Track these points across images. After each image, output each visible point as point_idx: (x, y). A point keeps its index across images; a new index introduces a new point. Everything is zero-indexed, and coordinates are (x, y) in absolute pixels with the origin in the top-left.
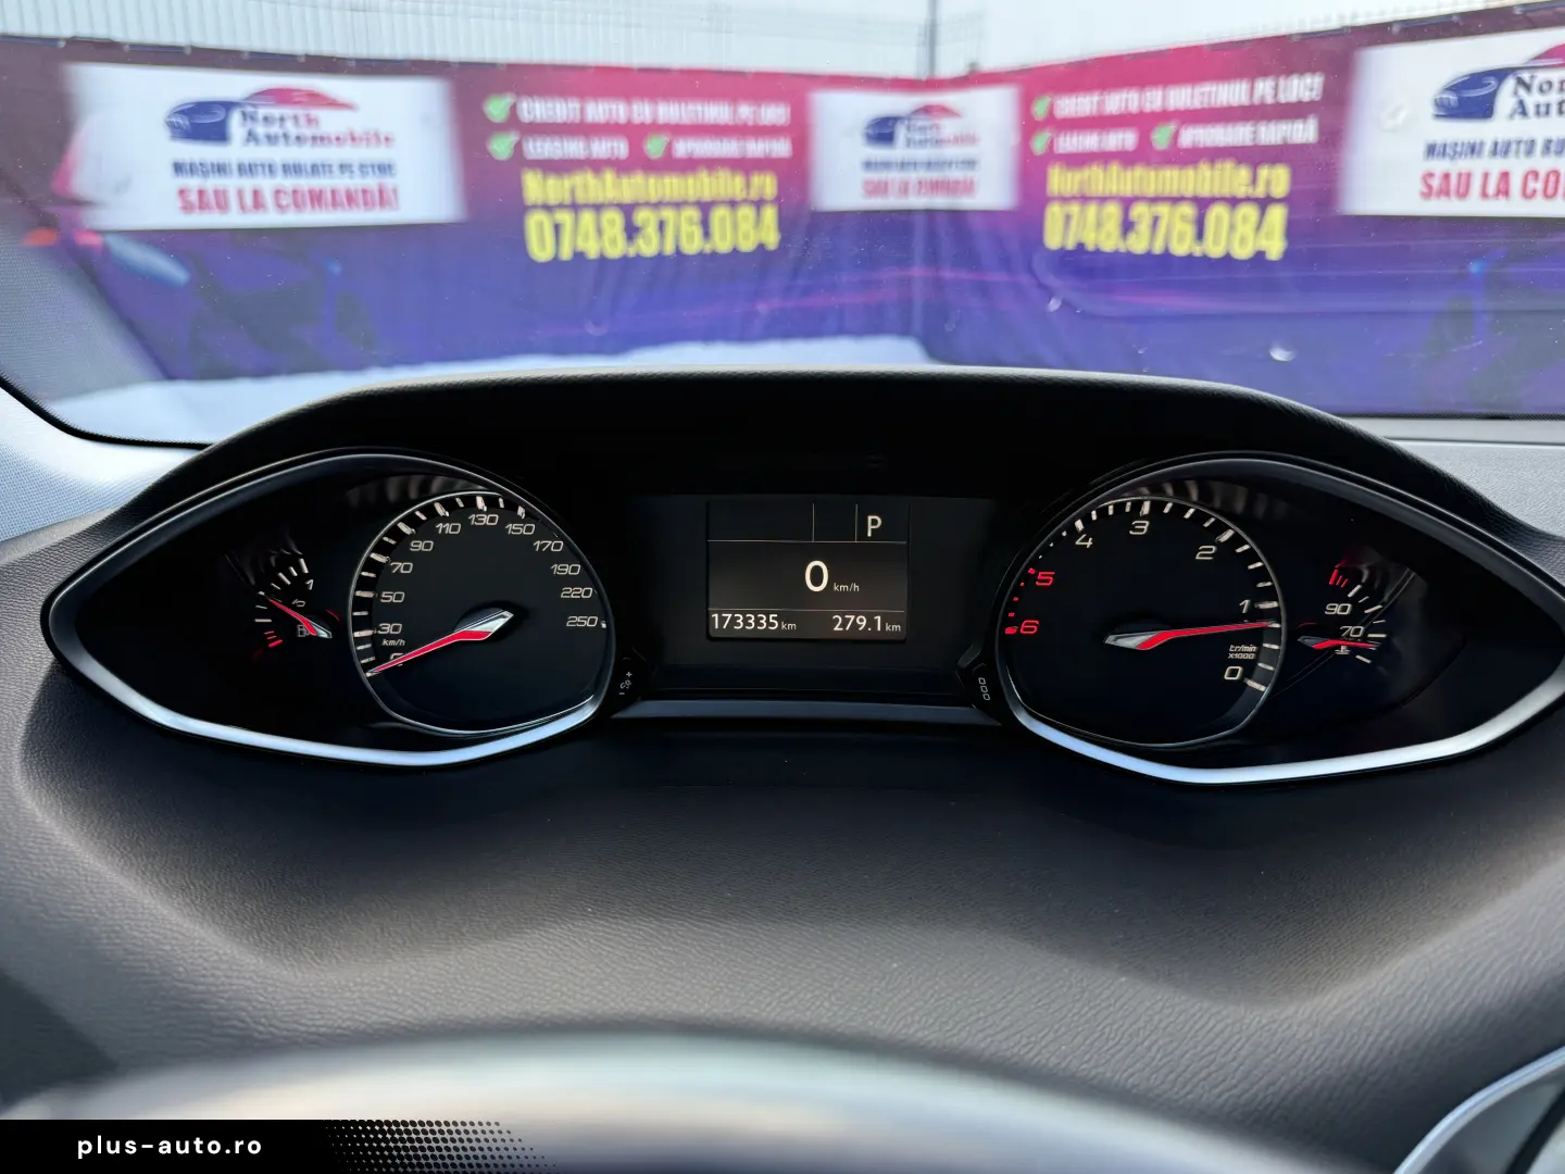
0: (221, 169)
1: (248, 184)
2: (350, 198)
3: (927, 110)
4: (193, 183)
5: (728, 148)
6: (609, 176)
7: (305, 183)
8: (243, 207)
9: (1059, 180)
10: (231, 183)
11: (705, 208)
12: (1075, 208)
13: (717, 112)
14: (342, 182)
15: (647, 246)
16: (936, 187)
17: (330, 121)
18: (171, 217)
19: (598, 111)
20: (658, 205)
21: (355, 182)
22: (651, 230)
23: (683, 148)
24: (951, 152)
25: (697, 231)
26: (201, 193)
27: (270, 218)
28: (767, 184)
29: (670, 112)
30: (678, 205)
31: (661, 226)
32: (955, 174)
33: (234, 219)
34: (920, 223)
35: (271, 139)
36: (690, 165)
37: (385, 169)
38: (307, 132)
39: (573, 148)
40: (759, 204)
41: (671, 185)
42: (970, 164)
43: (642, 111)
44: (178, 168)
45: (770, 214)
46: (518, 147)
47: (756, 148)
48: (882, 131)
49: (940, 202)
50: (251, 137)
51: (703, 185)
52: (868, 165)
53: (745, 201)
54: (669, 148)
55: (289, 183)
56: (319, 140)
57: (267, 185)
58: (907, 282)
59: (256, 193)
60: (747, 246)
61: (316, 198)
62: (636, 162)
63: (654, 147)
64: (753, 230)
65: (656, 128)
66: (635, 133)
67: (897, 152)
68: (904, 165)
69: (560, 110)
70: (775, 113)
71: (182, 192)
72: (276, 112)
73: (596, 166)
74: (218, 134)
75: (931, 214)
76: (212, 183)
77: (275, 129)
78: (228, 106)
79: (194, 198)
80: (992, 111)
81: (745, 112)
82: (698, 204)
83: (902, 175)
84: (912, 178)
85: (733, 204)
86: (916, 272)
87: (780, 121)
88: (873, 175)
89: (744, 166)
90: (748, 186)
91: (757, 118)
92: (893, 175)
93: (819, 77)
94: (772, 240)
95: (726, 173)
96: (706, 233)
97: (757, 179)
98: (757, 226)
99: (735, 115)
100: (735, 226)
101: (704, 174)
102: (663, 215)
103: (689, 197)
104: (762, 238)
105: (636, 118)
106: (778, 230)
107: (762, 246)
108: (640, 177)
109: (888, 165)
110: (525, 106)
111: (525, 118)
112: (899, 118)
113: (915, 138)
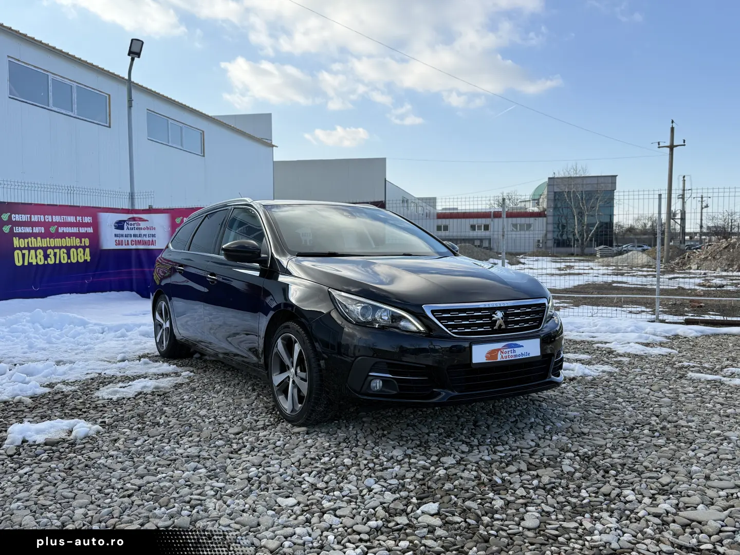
3: (134, 219)
5: (74, 230)
6: (39, 239)
11: (68, 249)
13: (71, 219)
15: (51, 261)
19: (35, 218)
20: (53, 248)
22: (52, 256)
23: (61, 230)
25: (66, 256)
28: (87, 241)
29: (57, 219)
30: (60, 248)
31: (55, 254)
32: (148, 239)
36: (63, 236)
39: (28, 229)
40: (84, 248)
41: (58, 242)
42: (153, 236)
43: (49, 218)
45: (87, 250)
46: (11, 229)
47: (83, 230)
48: (120, 225)
49: (141, 247)
51: (68, 242)
52: (115, 235)
54: (57, 229)
58: (130, 273)
60: (81, 261)
62: (47, 235)
63: (53, 229)
64: (82, 256)
65: (53, 223)
66: (47, 225)
67: (125, 232)
68: (126, 236)
69: (24, 218)
70: (88, 220)
73: (35, 235)
75: (137, 250)
81: (79, 218)
82: (66, 247)
83: (126, 239)
84: (130, 239)
85: (77, 248)
86: (134, 269)
87: (89, 222)
88: (118, 239)
89: (79, 236)
90: (81, 242)
91: (82, 220)
92: (124, 239)
93: (100, 208)
94: (89, 259)
95: (74, 238)
96: (69, 258)
97: (83, 240)
98: (84, 254)
99: (76, 220)
100: (77, 254)
101: (67, 238)
102: (56, 250)
103: (63, 245)
104: (86, 258)
105: (47, 220)
106: (91, 255)
107: (86, 260)
108: (48, 239)
109: (122, 236)
110: (13, 215)
111: (13, 219)
112: (124, 221)
113: (129, 227)
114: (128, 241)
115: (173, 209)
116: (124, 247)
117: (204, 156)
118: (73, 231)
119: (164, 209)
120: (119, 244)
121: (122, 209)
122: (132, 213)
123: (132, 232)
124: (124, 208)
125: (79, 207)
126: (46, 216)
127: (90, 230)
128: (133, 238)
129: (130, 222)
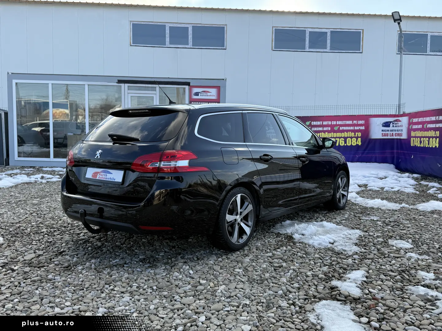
3: (397, 120)
5: (352, 128)
6: (327, 133)
9: (413, 134)
12: (414, 139)
13: (350, 122)
16: (399, 135)
19: (325, 123)
20: (336, 137)
23: (341, 128)
24: (399, 128)
25: (343, 142)
28: (360, 134)
29: (339, 123)
30: (340, 138)
32: (400, 132)
34: (395, 141)
36: (343, 131)
39: (321, 129)
40: (357, 138)
41: (339, 135)
42: (402, 130)
43: (334, 123)
45: (359, 139)
47: (357, 128)
48: (387, 125)
49: (398, 137)
51: (346, 134)
52: (382, 131)
53: (354, 137)
54: (339, 128)
58: (393, 153)
60: (354, 145)
62: (333, 131)
63: (336, 128)
65: (336, 125)
66: (332, 126)
67: (390, 128)
68: (391, 131)
69: (319, 123)
70: (361, 122)
73: (324, 132)
75: (397, 139)
80: (404, 120)
81: (355, 122)
82: (344, 138)
83: (391, 133)
84: (394, 133)
85: (351, 138)
86: (395, 151)
87: (362, 123)
88: (384, 132)
89: (354, 131)
90: (355, 135)
91: (357, 123)
92: (389, 133)
93: (372, 115)
94: (360, 144)
95: (350, 132)
96: (345, 142)
97: (357, 133)
98: (356, 141)
99: (353, 122)
100: (352, 141)
101: (345, 132)
102: (336, 139)
103: (342, 136)
104: (358, 143)
105: (333, 124)
106: (361, 142)
107: (357, 145)
108: (332, 133)
109: (388, 131)
110: (312, 122)
111: (312, 124)
112: (391, 122)
113: (394, 125)
114: (392, 134)
115: (410, 114)
116: (389, 137)
118: (350, 129)
119: (408, 114)
120: (385, 136)
121: (390, 115)
122: (396, 117)
123: (396, 128)
124: (392, 114)
125: (355, 115)
126: (333, 122)
127: (363, 128)
128: (396, 132)
129: (395, 123)
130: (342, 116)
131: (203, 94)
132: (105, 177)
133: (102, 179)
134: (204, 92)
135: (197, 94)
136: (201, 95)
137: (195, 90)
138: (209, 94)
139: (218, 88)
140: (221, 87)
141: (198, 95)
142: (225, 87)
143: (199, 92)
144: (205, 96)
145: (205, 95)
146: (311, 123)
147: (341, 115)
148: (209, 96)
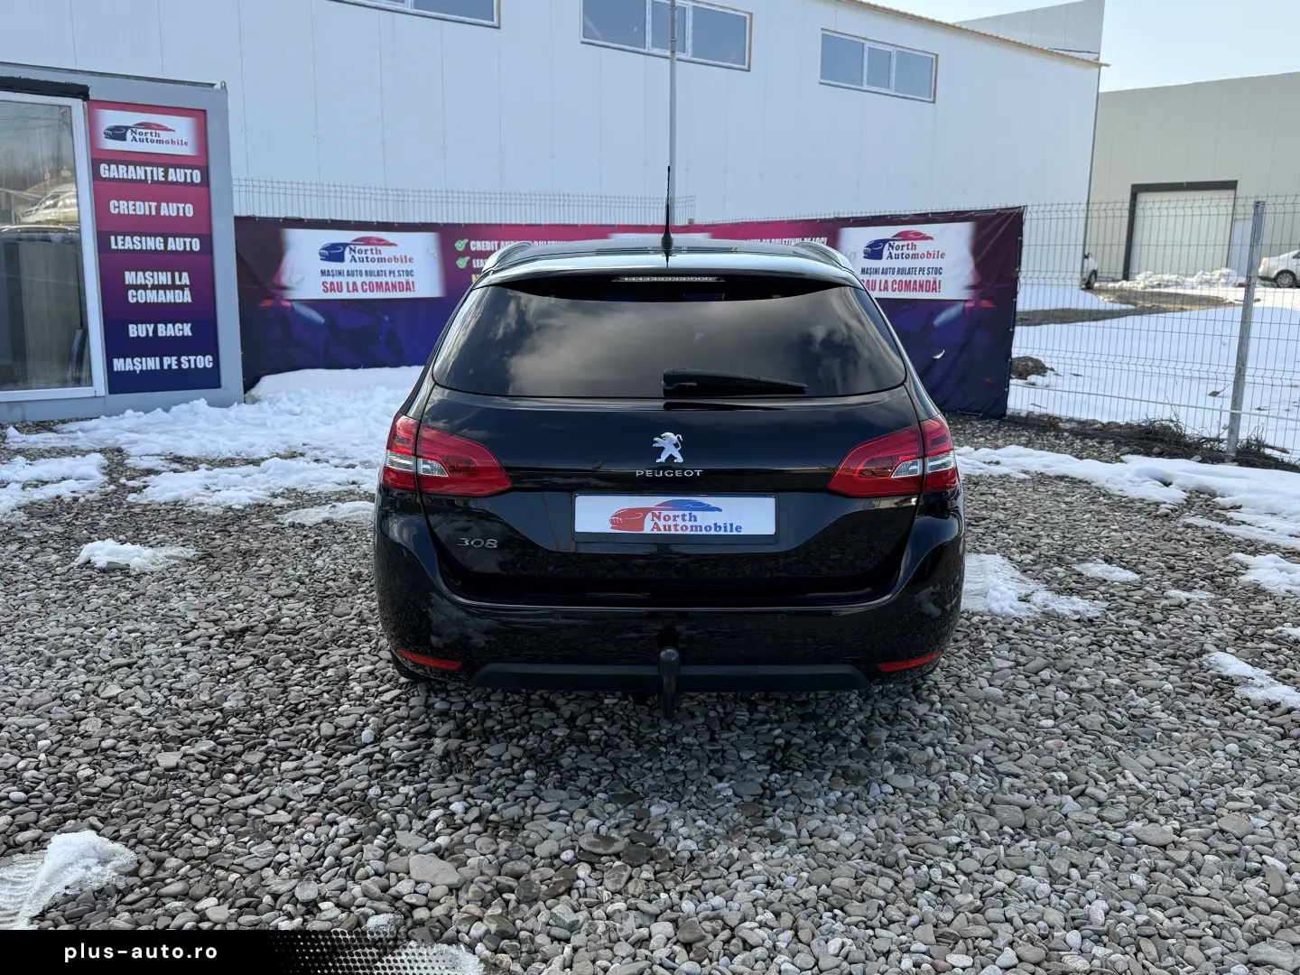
0: (340, 273)
1: (351, 280)
2: (394, 286)
4: (329, 279)
7: (375, 279)
8: (349, 291)
10: (344, 279)
14: (390, 279)
17: (386, 252)
18: (320, 295)
21: (396, 279)
26: (332, 283)
27: (360, 295)
33: (344, 295)
35: (362, 260)
37: (409, 273)
38: (376, 256)
44: (323, 273)
46: (470, 263)
50: (354, 259)
55: (368, 279)
56: (381, 260)
57: (359, 280)
59: (354, 283)
61: (379, 286)
71: (324, 283)
72: (363, 248)
74: (340, 258)
76: (337, 279)
77: (363, 255)
78: (345, 245)
79: (328, 286)
93: (613, 226)
110: (473, 243)
111: (473, 249)
117: (934, 102)
119: (706, 226)
121: (653, 226)
124: (656, 223)
125: (575, 224)
130: (546, 225)
131: (140, 134)
132: (689, 524)
133: (673, 532)
134: (146, 125)
135: (118, 133)
136: (134, 139)
137: (111, 118)
138: (164, 135)
139: (200, 116)
140: (209, 114)
141: (123, 138)
142: (224, 113)
143: (127, 128)
144: (152, 141)
145: (149, 136)
146: (468, 245)
147: (543, 223)
148: (167, 142)
